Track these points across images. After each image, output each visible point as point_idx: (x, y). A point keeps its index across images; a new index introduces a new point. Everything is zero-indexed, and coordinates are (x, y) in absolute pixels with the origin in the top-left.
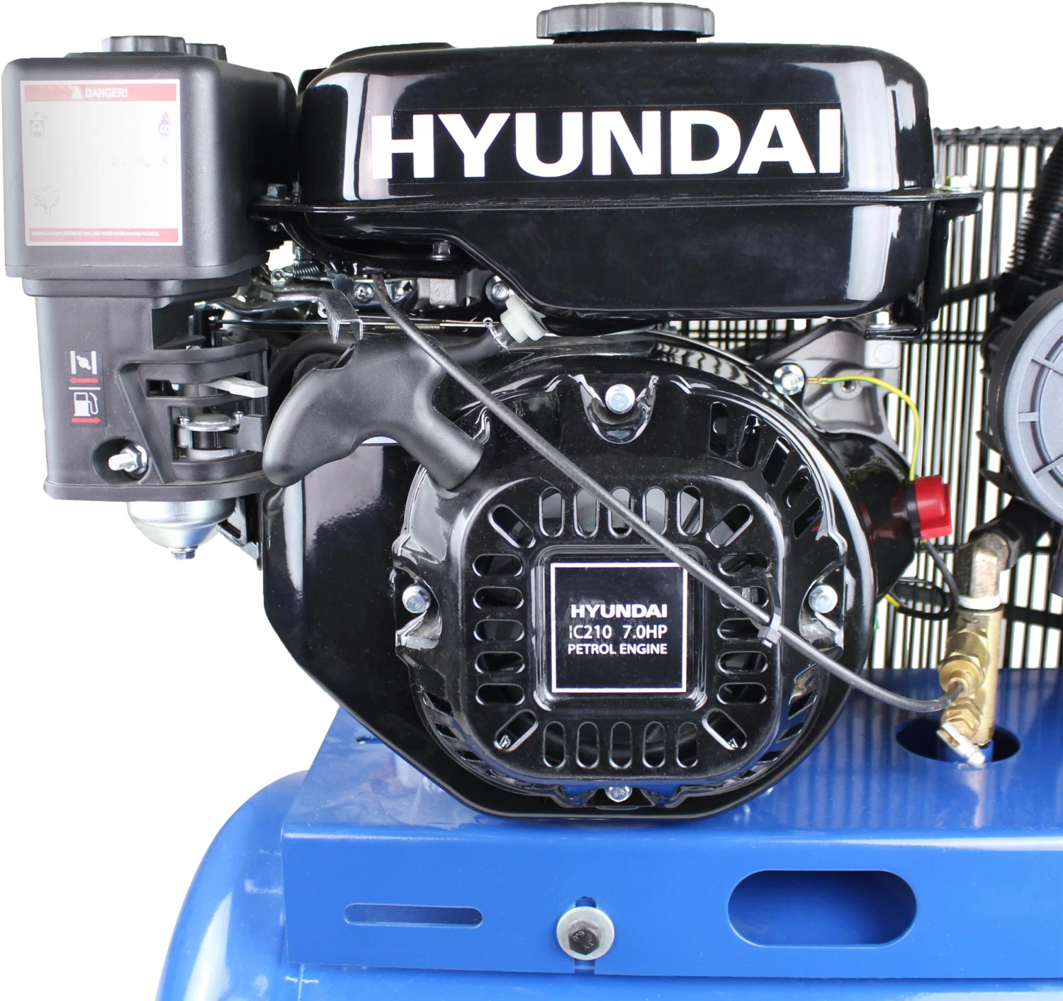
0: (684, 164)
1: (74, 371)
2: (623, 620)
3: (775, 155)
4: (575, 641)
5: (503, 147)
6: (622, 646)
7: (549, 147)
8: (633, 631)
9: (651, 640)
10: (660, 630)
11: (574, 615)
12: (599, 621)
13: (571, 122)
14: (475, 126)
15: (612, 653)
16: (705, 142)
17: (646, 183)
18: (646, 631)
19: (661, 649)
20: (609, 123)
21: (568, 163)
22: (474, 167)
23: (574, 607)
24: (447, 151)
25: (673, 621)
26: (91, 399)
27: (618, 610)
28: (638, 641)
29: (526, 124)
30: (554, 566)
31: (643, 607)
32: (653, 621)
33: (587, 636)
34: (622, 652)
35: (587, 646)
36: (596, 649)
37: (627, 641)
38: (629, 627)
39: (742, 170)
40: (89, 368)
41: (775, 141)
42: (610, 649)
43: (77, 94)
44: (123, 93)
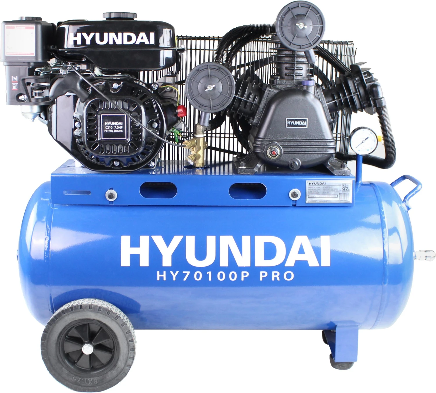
0: (126, 42)
1: (13, 80)
2: (114, 125)
3: (142, 41)
4: (106, 129)
5: (93, 40)
6: (114, 130)
7: (102, 39)
8: (116, 127)
9: (120, 129)
10: (121, 127)
11: (105, 124)
12: (110, 125)
13: (106, 35)
14: (88, 35)
16: (129, 38)
17: (119, 46)
18: (118, 127)
19: (121, 131)
20: (112, 35)
21: (105, 42)
22: (88, 42)
23: (105, 123)
24: (83, 40)
25: (124, 125)
26: (16, 85)
27: (114, 123)
28: (117, 129)
29: (98, 35)
30: (102, 115)
31: (118, 123)
32: (120, 125)
33: (108, 128)
34: (114, 131)
35: (108, 130)
36: (110, 131)
37: (115, 129)
38: (115, 127)
39: (136, 44)
40: (16, 79)
41: (142, 38)
42: (112, 131)
43: (16, 28)
44: (24, 28)
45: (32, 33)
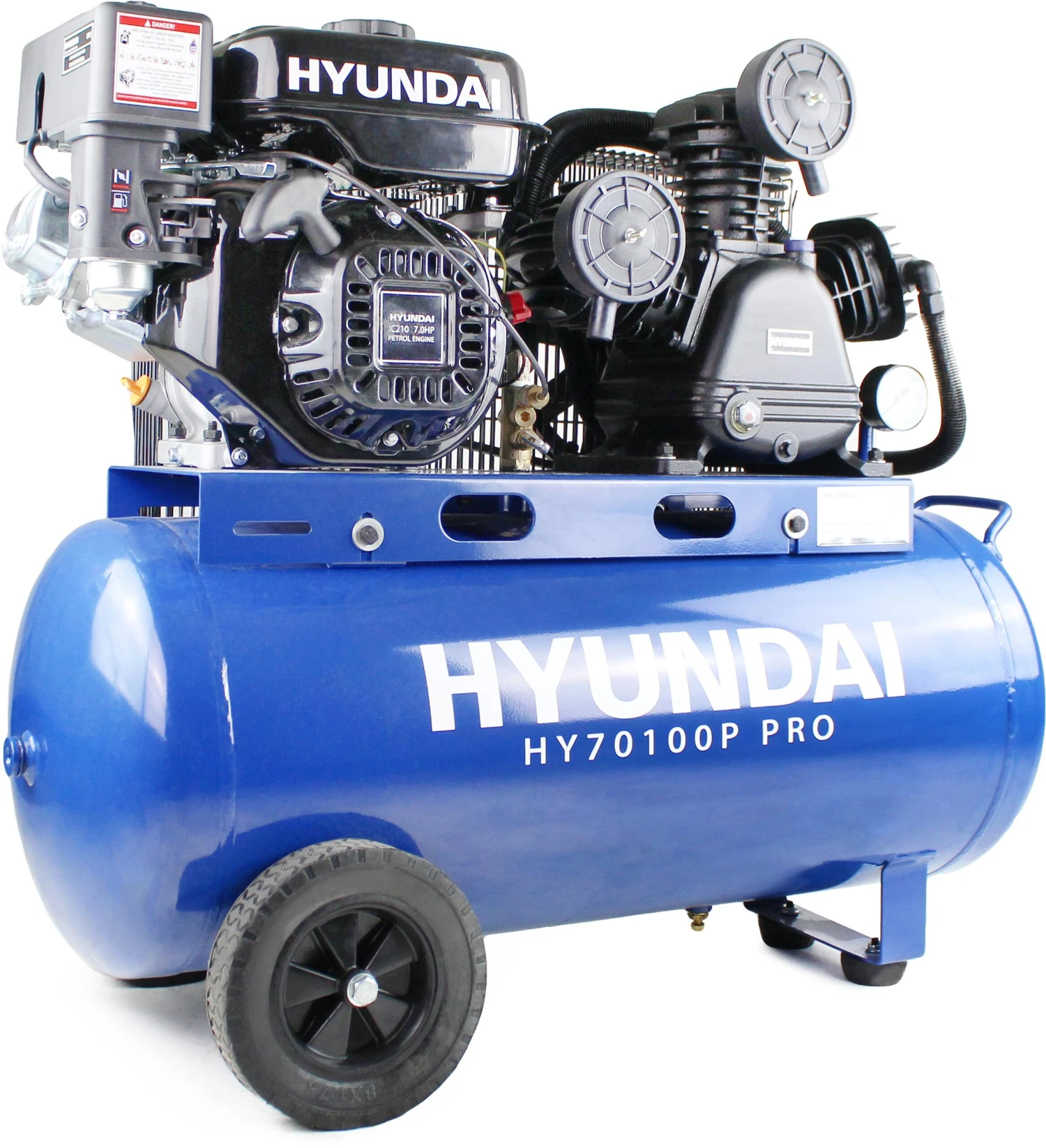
0: (433, 99)
1: (116, 181)
2: (413, 323)
3: (473, 99)
4: (392, 334)
5: (351, 81)
6: (413, 337)
7: (373, 83)
8: (419, 329)
9: (427, 335)
10: (431, 330)
11: (391, 320)
12: (403, 323)
13: (382, 72)
14: (339, 68)
15: (409, 341)
16: (442, 89)
17: (415, 106)
18: (424, 330)
19: (431, 340)
20: (399, 74)
21: (381, 92)
22: (338, 89)
23: (391, 315)
24: (325, 80)
25: (436, 324)
26: (124, 197)
27: (412, 318)
28: (420, 335)
29: (362, 70)
30: (383, 293)
31: (423, 316)
32: (427, 324)
33: (397, 331)
34: (413, 341)
35: (397, 336)
36: (401, 338)
37: (416, 334)
38: (417, 327)
39: (458, 104)
40: (124, 180)
41: (472, 92)
42: (408, 339)
43: (148, 24)
44: (172, 26)
45: (193, 45)
